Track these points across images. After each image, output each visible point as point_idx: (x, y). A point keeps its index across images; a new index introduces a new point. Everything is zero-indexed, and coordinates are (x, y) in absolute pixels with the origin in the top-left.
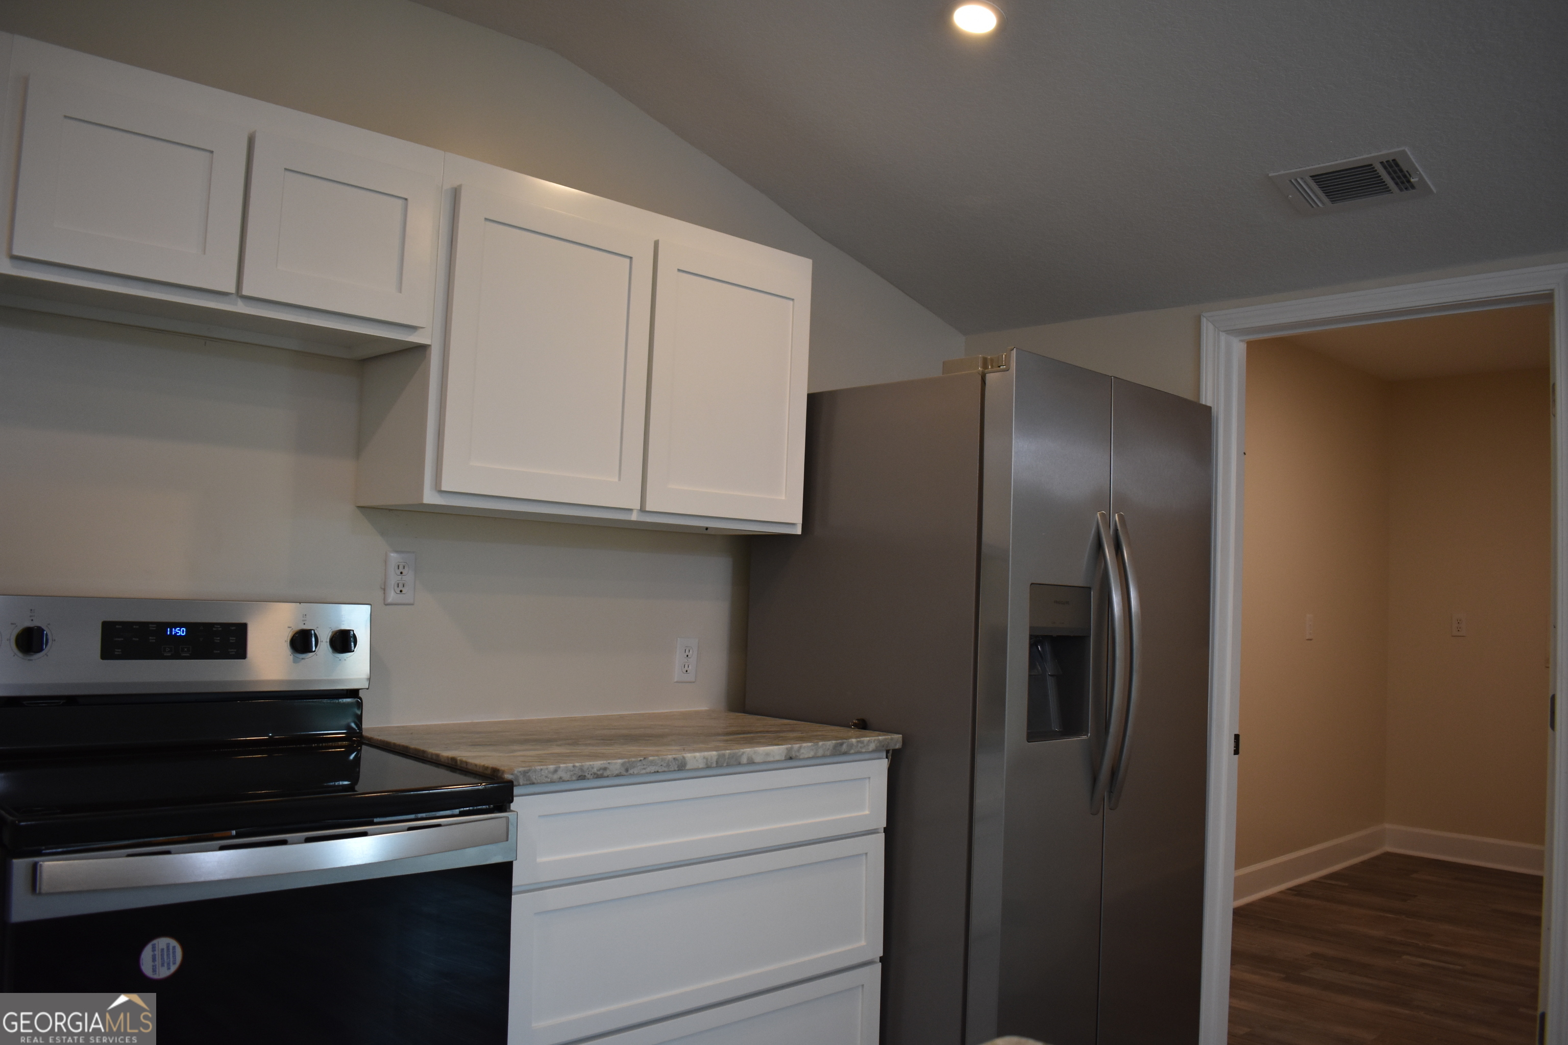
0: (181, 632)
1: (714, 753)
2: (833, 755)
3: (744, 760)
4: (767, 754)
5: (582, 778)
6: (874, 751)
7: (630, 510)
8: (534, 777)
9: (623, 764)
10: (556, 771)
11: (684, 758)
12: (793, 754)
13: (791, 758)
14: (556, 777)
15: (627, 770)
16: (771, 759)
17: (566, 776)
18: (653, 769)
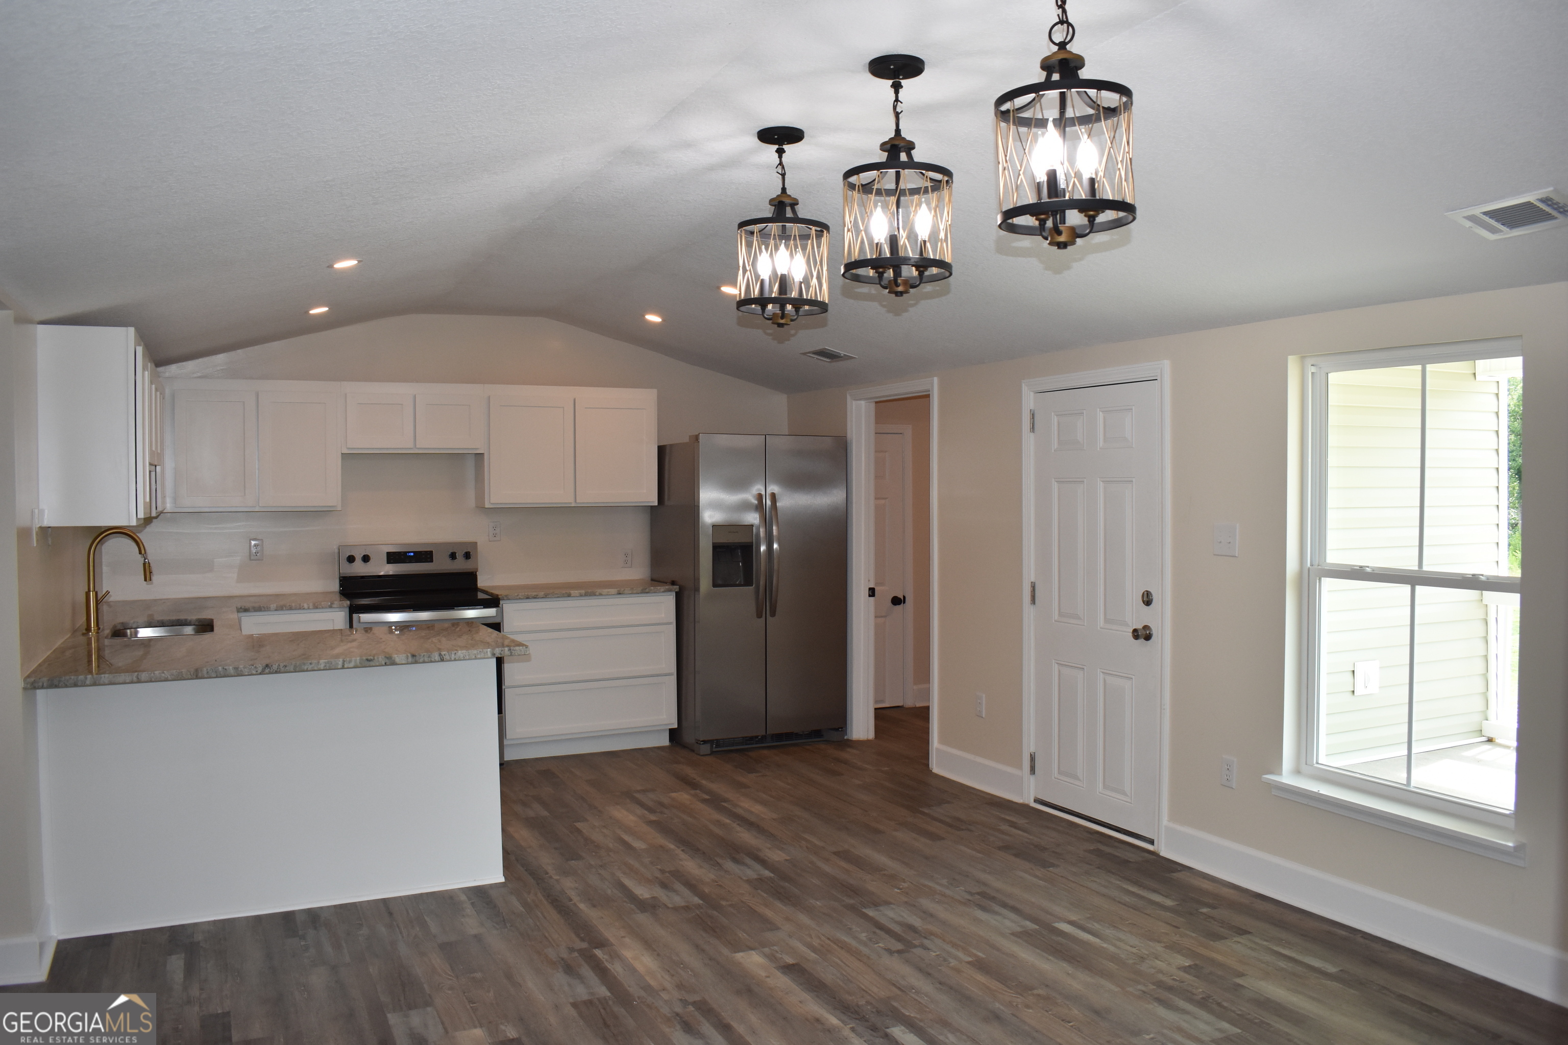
0: (412, 554)
1: (583, 591)
2: (642, 593)
3: (597, 594)
4: (608, 592)
5: (528, 598)
6: (663, 592)
7: (571, 503)
8: (509, 597)
9: (544, 594)
10: (518, 596)
11: (570, 593)
12: (621, 592)
13: (620, 594)
14: (518, 597)
15: (546, 596)
16: (610, 594)
17: (521, 598)
18: (556, 596)
